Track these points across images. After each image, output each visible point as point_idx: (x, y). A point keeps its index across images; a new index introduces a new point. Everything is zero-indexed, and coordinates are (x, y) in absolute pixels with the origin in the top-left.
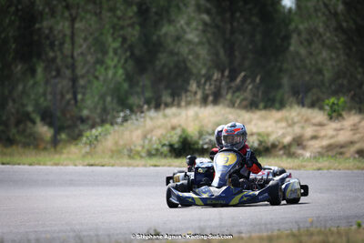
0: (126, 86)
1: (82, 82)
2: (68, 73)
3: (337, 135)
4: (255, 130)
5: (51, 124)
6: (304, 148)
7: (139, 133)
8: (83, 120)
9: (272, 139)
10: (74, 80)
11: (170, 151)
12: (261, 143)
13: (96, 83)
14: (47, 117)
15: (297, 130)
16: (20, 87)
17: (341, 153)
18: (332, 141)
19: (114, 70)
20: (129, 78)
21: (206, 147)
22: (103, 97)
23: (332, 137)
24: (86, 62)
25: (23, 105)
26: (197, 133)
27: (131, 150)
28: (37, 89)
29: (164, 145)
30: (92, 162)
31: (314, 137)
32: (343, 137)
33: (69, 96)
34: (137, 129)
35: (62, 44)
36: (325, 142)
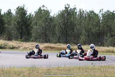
6: (20, 48)
9: (14, 46)
12: (12, 47)
15: (19, 45)
31: (22, 46)
32: (27, 46)
36: (24, 47)
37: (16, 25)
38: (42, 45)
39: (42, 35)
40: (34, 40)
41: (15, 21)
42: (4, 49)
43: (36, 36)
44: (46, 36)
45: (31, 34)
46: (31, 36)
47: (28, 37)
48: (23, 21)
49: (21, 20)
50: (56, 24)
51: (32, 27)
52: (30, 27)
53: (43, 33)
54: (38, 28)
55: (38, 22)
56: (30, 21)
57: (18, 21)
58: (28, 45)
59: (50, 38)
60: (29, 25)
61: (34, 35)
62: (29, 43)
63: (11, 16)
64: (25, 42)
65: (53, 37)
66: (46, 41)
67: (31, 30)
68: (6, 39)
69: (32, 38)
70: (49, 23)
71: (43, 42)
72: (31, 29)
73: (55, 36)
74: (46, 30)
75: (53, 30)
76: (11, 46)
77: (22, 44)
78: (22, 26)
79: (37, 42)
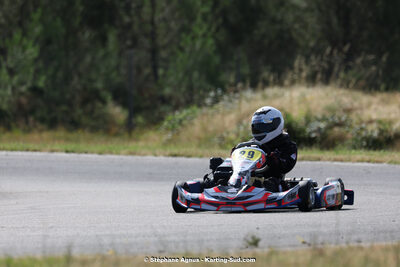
0: (217, 60)
1: (163, 54)
2: (146, 42)
4: (374, 116)
5: (125, 105)
7: (232, 117)
8: (164, 100)
10: (154, 51)
13: (181, 56)
14: (121, 96)
16: (88, 59)
19: (203, 40)
20: (221, 49)
21: (313, 135)
22: (188, 73)
24: (169, 29)
25: (91, 81)
26: (303, 118)
27: (222, 138)
28: (108, 60)
30: (175, 151)
33: (147, 71)
34: (229, 113)
35: (140, 7)
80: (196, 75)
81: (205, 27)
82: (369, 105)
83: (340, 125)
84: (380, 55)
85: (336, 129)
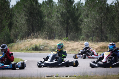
3: (73, 46)
4: (53, 45)
11: (33, 50)
17: (75, 51)
18: (72, 48)
21: (42, 49)
23: (72, 47)
26: (39, 45)
29: (31, 48)
31: (68, 47)
32: (75, 47)
36: (71, 48)
37: (59, 17)
38: (96, 44)
39: (96, 31)
40: (85, 38)
41: (58, 12)
42: (43, 52)
43: (88, 32)
44: (101, 32)
45: (81, 30)
46: (81, 33)
47: (76, 34)
48: (68, 12)
49: (66, 11)
50: (115, 16)
51: (82, 21)
52: (78, 20)
53: (97, 29)
54: (91, 21)
55: (90, 13)
56: (79, 12)
57: (62, 12)
58: (77, 45)
59: (108, 36)
60: (77, 18)
61: (85, 31)
62: (77, 43)
63: (53, 5)
64: (72, 42)
65: (112, 33)
66: (101, 39)
67: (80, 25)
68: (45, 38)
69: (82, 36)
70: (105, 15)
71: (98, 41)
72: (80, 22)
73: (115, 32)
74: (101, 25)
75: (111, 24)
76: (53, 47)
77: (68, 44)
78: (68, 18)
79: (90, 41)
80: (5, 37)
81: (7, 27)
82: (51, 43)
83: (47, 46)
84: (48, 33)
85: (46, 47)
